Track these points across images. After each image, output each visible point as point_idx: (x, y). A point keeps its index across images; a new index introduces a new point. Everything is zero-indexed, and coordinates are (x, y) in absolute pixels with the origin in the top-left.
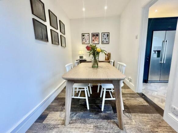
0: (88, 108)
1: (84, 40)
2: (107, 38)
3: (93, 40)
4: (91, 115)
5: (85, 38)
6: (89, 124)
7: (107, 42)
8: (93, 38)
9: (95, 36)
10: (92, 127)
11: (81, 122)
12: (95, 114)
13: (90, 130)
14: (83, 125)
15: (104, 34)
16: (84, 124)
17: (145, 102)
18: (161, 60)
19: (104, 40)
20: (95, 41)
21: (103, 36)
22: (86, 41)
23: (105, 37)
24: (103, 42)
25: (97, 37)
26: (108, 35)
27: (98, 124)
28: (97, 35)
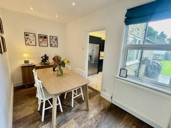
0: (62, 111)
1: (28, 40)
2: (55, 42)
3: (41, 42)
4: (67, 115)
5: (29, 39)
6: (70, 120)
7: (55, 45)
8: (41, 40)
9: (42, 37)
10: (73, 121)
11: (63, 123)
12: (70, 112)
13: (73, 123)
14: (66, 124)
15: (53, 38)
16: (67, 122)
17: (91, 90)
18: (92, 62)
19: (53, 43)
20: (43, 44)
21: (52, 39)
22: (31, 42)
23: (54, 40)
24: (52, 45)
25: (45, 39)
26: (56, 39)
27: (76, 117)
28: (45, 37)
